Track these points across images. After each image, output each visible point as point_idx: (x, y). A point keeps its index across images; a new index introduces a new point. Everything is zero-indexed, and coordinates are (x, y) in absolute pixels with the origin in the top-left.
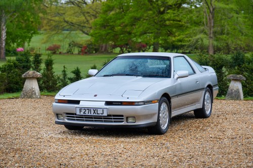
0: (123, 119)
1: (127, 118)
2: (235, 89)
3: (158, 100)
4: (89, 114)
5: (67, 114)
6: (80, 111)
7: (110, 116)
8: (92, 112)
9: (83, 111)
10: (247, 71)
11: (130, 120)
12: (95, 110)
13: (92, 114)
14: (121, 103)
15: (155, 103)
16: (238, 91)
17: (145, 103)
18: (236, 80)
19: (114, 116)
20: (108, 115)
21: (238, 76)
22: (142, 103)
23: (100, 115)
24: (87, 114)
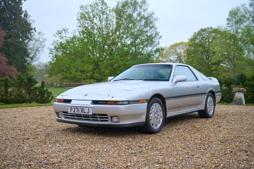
0: (107, 118)
1: (112, 117)
2: (239, 98)
3: (147, 100)
4: (78, 113)
5: (64, 112)
6: (71, 110)
7: (95, 115)
8: (80, 111)
9: (73, 110)
10: (248, 86)
11: (115, 119)
12: (83, 108)
13: (80, 113)
14: (106, 102)
15: (143, 102)
16: (241, 99)
17: (129, 102)
18: (240, 91)
19: (99, 115)
20: (93, 114)
21: (241, 89)
22: (126, 103)
23: (87, 114)
24: (76, 113)
